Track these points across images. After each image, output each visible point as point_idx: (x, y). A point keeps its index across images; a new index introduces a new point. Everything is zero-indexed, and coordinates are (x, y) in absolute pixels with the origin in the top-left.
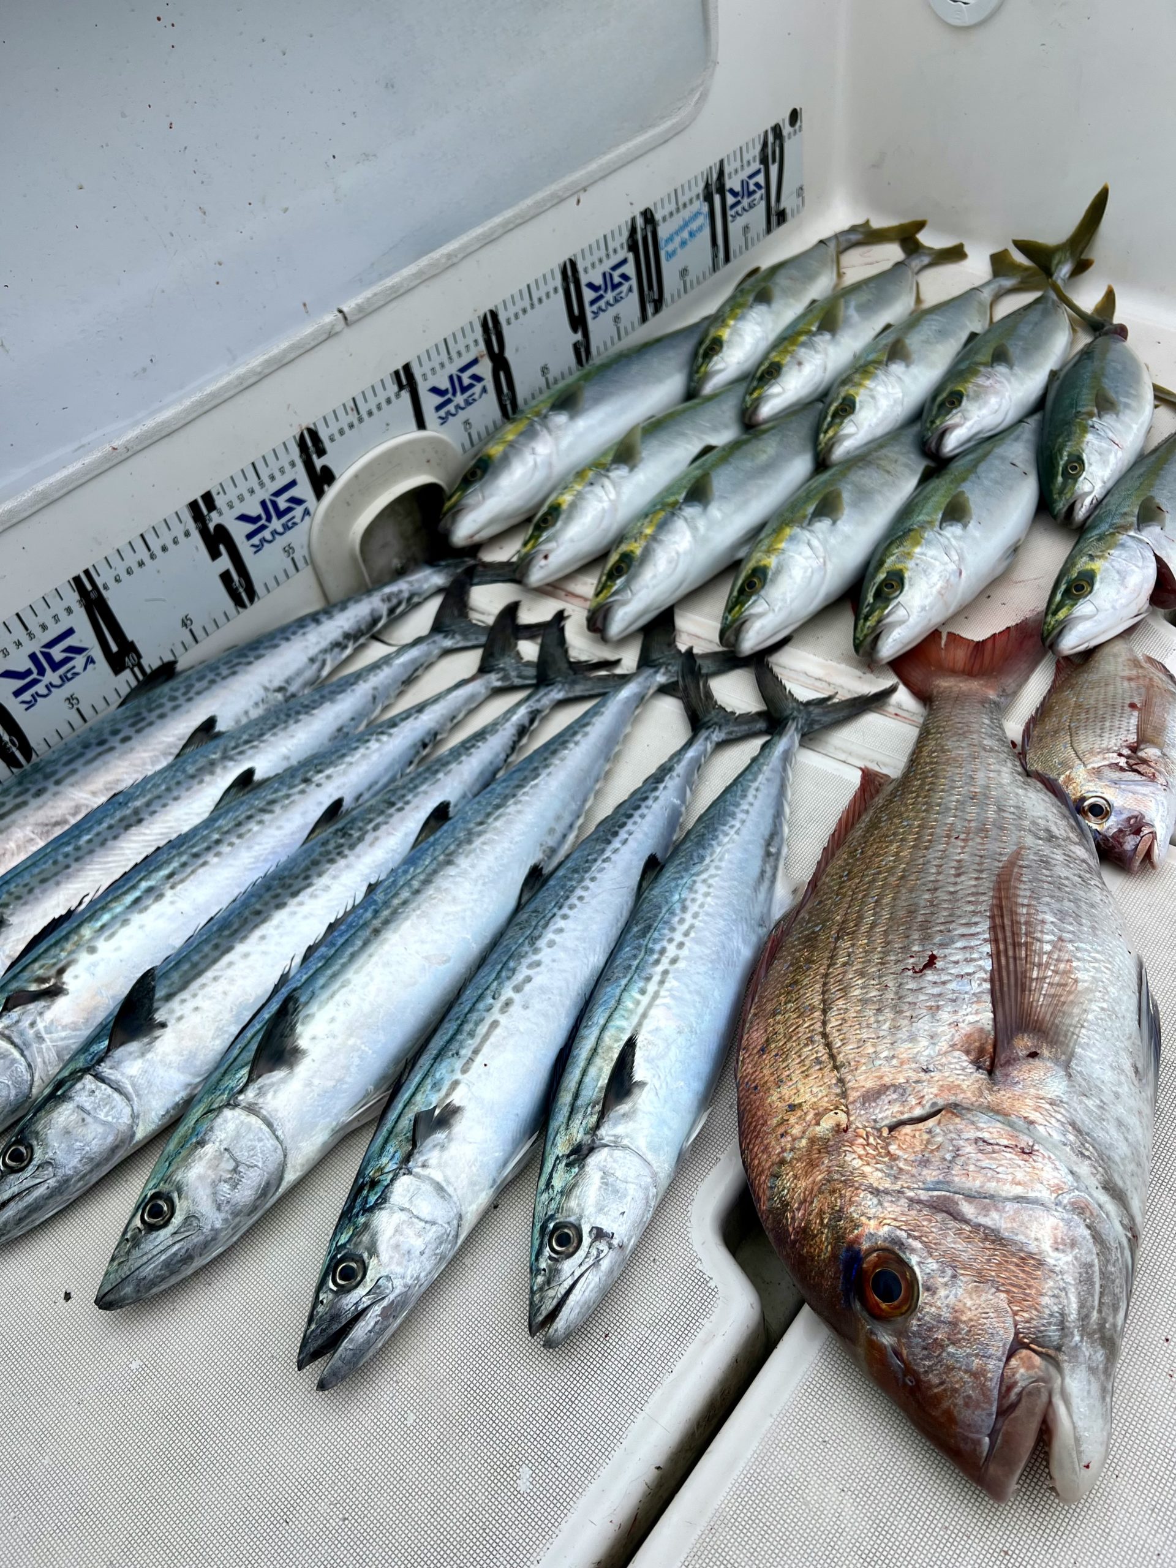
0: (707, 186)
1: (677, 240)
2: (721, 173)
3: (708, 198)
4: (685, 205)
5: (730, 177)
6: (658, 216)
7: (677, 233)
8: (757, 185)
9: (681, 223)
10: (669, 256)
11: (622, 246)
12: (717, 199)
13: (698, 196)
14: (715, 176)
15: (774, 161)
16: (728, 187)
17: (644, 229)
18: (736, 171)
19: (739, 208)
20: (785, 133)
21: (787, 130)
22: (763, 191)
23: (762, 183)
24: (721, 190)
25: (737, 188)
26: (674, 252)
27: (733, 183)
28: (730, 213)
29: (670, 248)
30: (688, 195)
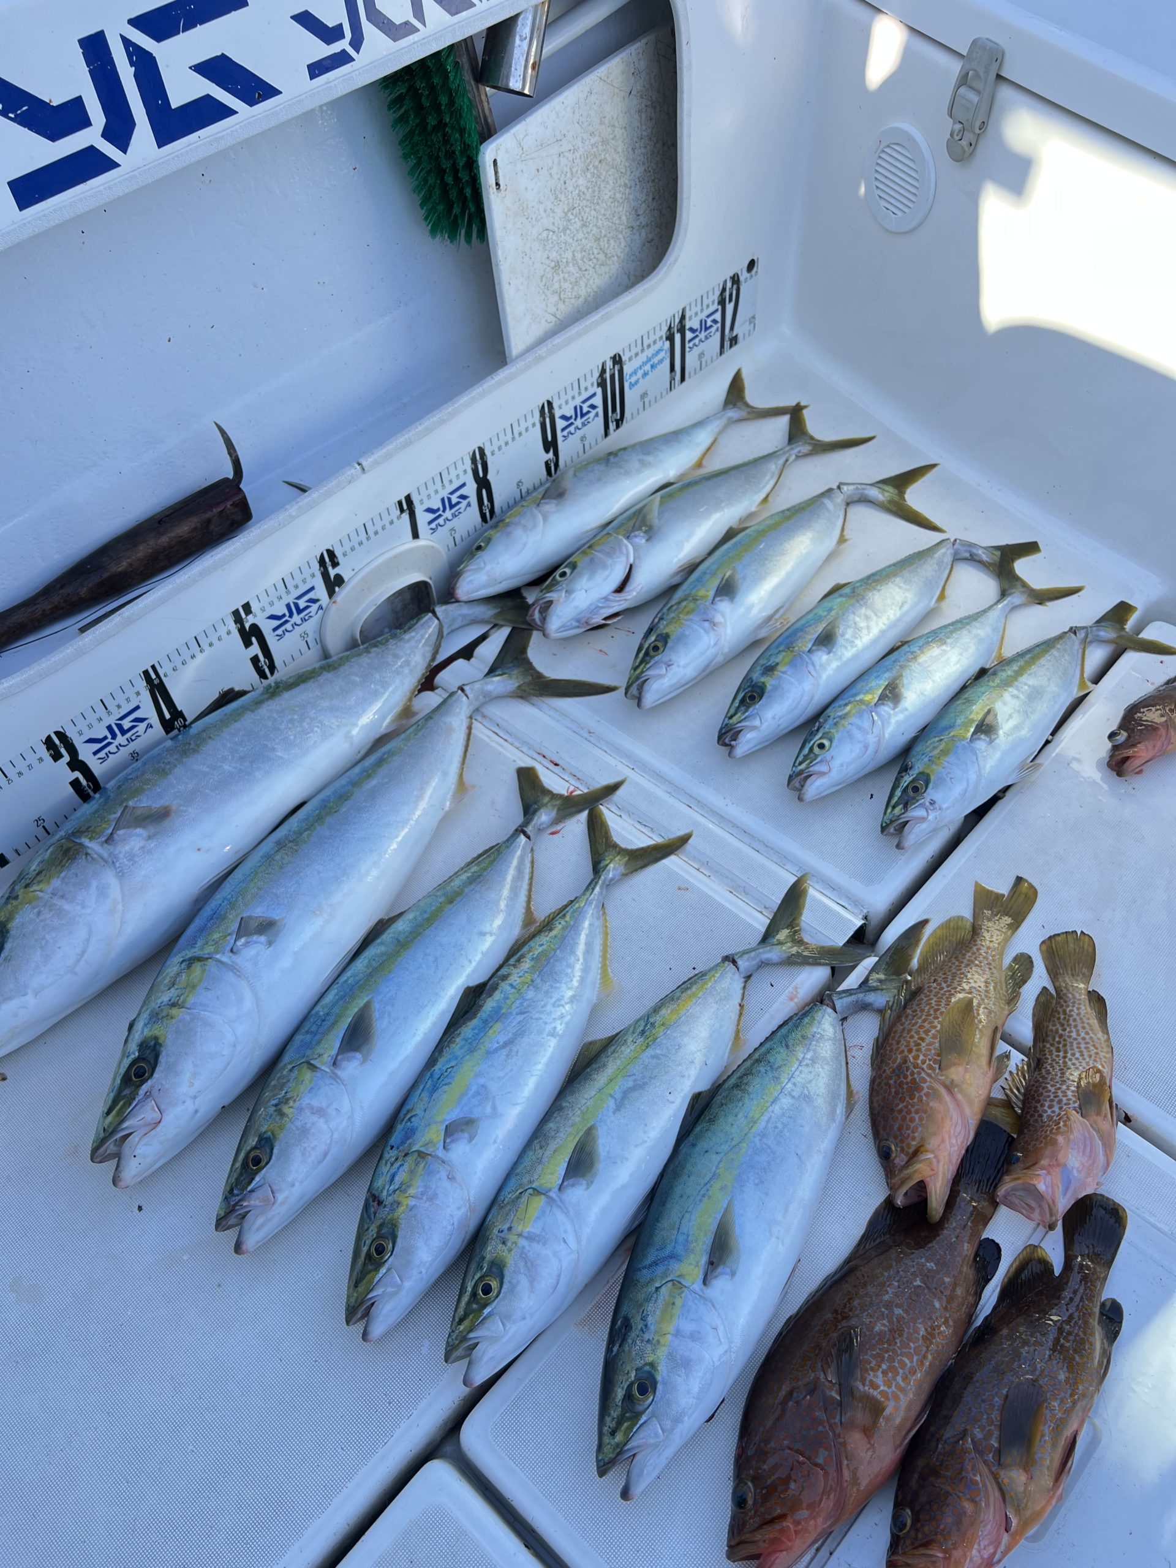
0: (671, 327)
1: (640, 373)
2: (683, 317)
3: (670, 338)
4: (650, 345)
5: (690, 319)
6: (625, 358)
7: (640, 368)
8: (714, 321)
10: (632, 385)
11: (592, 385)
12: (678, 337)
13: (662, 337)
14: (677, 320)
15: (727, 303)
16: (687, 327)
17: (613, 369)
18: (696, 314)
19: (696, 341)
20: (742, 279)
21: (744, 276)
22: (719, 325)
23: (720, 318)
24: (682, 330)
25: (696, 326)
26: (637, 382)
27: (692, 323)
28: (688, 346)
30: (652, 338)
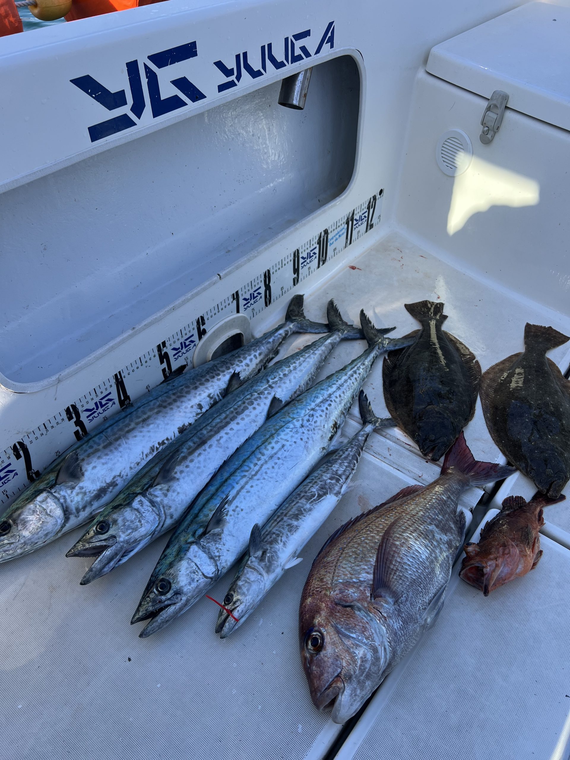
0: (348, 218)
1: (335, 238)
2: (353, 214)
3: (347, 223)
4: (339, 226)
5: (356, 215)
6: (329, 231)
7: (335, 236)
8: (365, 217)
9: (337, 232)
10: (331, 244)
11: (314, 243)
12: (350, 223)
13: (344, 223)
14: (351, 215)
15: (372, 208)
16: (354, 218)
17: (324, 236)
18: (358, 213)
19: (357, 225)
20: (377, 198)
21: (378, 196)
22: (367, 218)
23: (367, 216)
24: (352, 220)
25: (358, 218)
26: (333, 243)
27: (356, 217)
28: (354, 227)
29: (331, 242)
30: (341, 222)
